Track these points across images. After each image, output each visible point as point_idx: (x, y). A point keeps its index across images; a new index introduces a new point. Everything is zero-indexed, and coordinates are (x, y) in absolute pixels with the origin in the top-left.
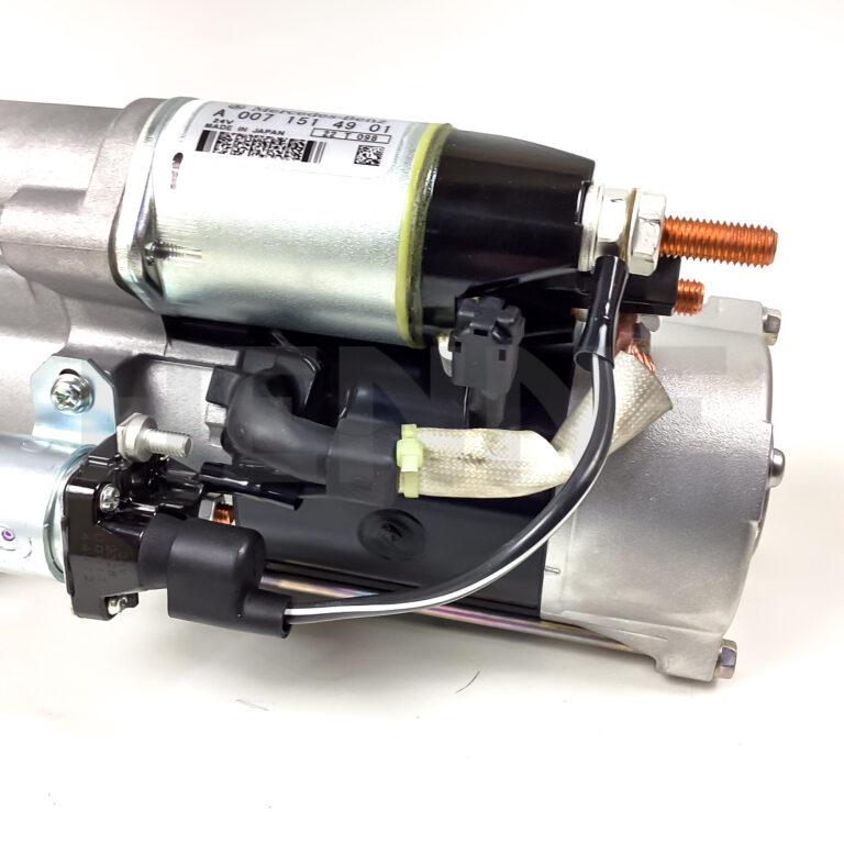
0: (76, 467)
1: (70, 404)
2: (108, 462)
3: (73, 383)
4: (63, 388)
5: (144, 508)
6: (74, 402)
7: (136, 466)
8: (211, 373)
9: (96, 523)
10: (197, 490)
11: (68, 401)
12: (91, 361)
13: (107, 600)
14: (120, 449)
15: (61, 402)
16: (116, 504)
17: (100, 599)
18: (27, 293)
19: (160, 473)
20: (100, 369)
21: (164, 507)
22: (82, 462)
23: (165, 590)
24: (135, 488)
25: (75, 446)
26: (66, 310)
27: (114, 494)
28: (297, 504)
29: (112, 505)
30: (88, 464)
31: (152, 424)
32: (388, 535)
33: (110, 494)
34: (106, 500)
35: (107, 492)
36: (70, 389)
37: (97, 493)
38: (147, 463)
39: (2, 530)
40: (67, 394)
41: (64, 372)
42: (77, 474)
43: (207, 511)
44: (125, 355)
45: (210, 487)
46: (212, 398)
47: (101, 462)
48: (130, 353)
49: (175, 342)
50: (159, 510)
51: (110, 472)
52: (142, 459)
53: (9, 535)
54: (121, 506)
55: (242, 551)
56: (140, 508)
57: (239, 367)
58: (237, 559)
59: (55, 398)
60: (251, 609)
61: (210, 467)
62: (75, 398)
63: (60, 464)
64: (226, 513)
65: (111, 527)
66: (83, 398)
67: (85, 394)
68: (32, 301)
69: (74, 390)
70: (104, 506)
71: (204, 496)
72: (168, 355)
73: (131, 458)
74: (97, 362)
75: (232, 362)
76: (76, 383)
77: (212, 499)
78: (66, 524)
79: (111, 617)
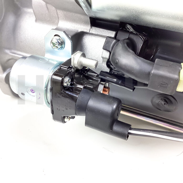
0: (56, 69)
1: (57, 47)
2: (68, 68)
3: (58, 39)
4: (55, 41)
5: (79, 86)
6: (58, 46)
7: (77, 71)
8: (105, 39)
9: (62, 90)
10: (98, 81)
11: (56, 46)
12: (64, 32)
13: (64, 117)
14: (72, 64)
15: (54, 46)
16: (69, 84)
17: (62, 117)
18: (46, 9)
19: (85, 74)
20: (67, 35)
21: (86, 86)
22: (59, 67)
23: (85, 117)
24: (76, 79)
25: (57, 61)
26: (58, 14)
27: (69, 80)
28: (134, 89)
29: (68, 85)
30: (61, 68)
31: (84, 55)
32: (163, 103)
33: (67, 80)
34: (66, 82)
35: (67, 79)
36: (57, 42)
37: (63, 80)
38: (81, 69)
39: (31, 89)
40: (56, 43)
41: (55, 35)
42: (56, 72)
43: (101, 88)
44: (76, 31)
45: (102, 80)
46: (105, 48)
47: (65, 68)
48: (78, 31)
49: (93, 28)
50: (84, 88)
51: (68, 72)
52: (80, 68)
53: (33, 91)
54: (71, 85)
55: (115, 107)
56: (78, 86)
57: (115, 38)
58: (112, 110)
59: (52, 44)
60: (116, 128)
61: (102, 73)
62: (59, 45)
63: (51, 67)
64: (107, 90)
65: (67, 92)
66: (61, 45)
67: (62, 43)
68: (47, 12)
69: (58, 42)
70: (65, 84)
71: (100, 83)
72: (90, 32)
73: (76, 67)
74: (66, 33)
75: (113, 36)
76: (60, 39)
77: (102, 84)
78: (51, 90)
79: (65, 122)
